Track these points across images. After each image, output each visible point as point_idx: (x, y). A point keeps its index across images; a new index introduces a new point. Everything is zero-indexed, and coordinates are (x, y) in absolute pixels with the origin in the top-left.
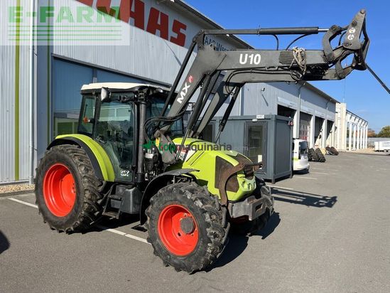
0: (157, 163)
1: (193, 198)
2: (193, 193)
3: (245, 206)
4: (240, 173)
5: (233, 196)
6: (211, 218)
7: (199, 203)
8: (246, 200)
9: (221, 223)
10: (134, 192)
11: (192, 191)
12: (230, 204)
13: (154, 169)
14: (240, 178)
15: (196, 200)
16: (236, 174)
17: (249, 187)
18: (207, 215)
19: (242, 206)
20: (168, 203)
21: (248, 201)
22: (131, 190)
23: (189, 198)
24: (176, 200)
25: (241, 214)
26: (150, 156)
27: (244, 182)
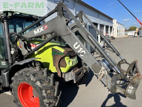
0: (17, 56)
1: (34, 80)
2: (35, 76)
3: (71, 74)
4: (66, 56)
5: (64, 70)
6: (46, 93)
7: (38, 83)
8: (72, 71)
9: (54, 94)
10: (7, 74)
11: (34, 75)
12: (63, 75)
13: (16, 60)
14: (67, 59)
15: (36, 81)
16: (64, 57)
17: (73, 64)
18: (44, 91)
19: (70, 75)
20: (21, 82)
21: (73, 71)
22: (6, 74)
23: (32, 79)
24: (25, 80)
25: (70, 79)
26: (13, 52)
27: (70, 61)
